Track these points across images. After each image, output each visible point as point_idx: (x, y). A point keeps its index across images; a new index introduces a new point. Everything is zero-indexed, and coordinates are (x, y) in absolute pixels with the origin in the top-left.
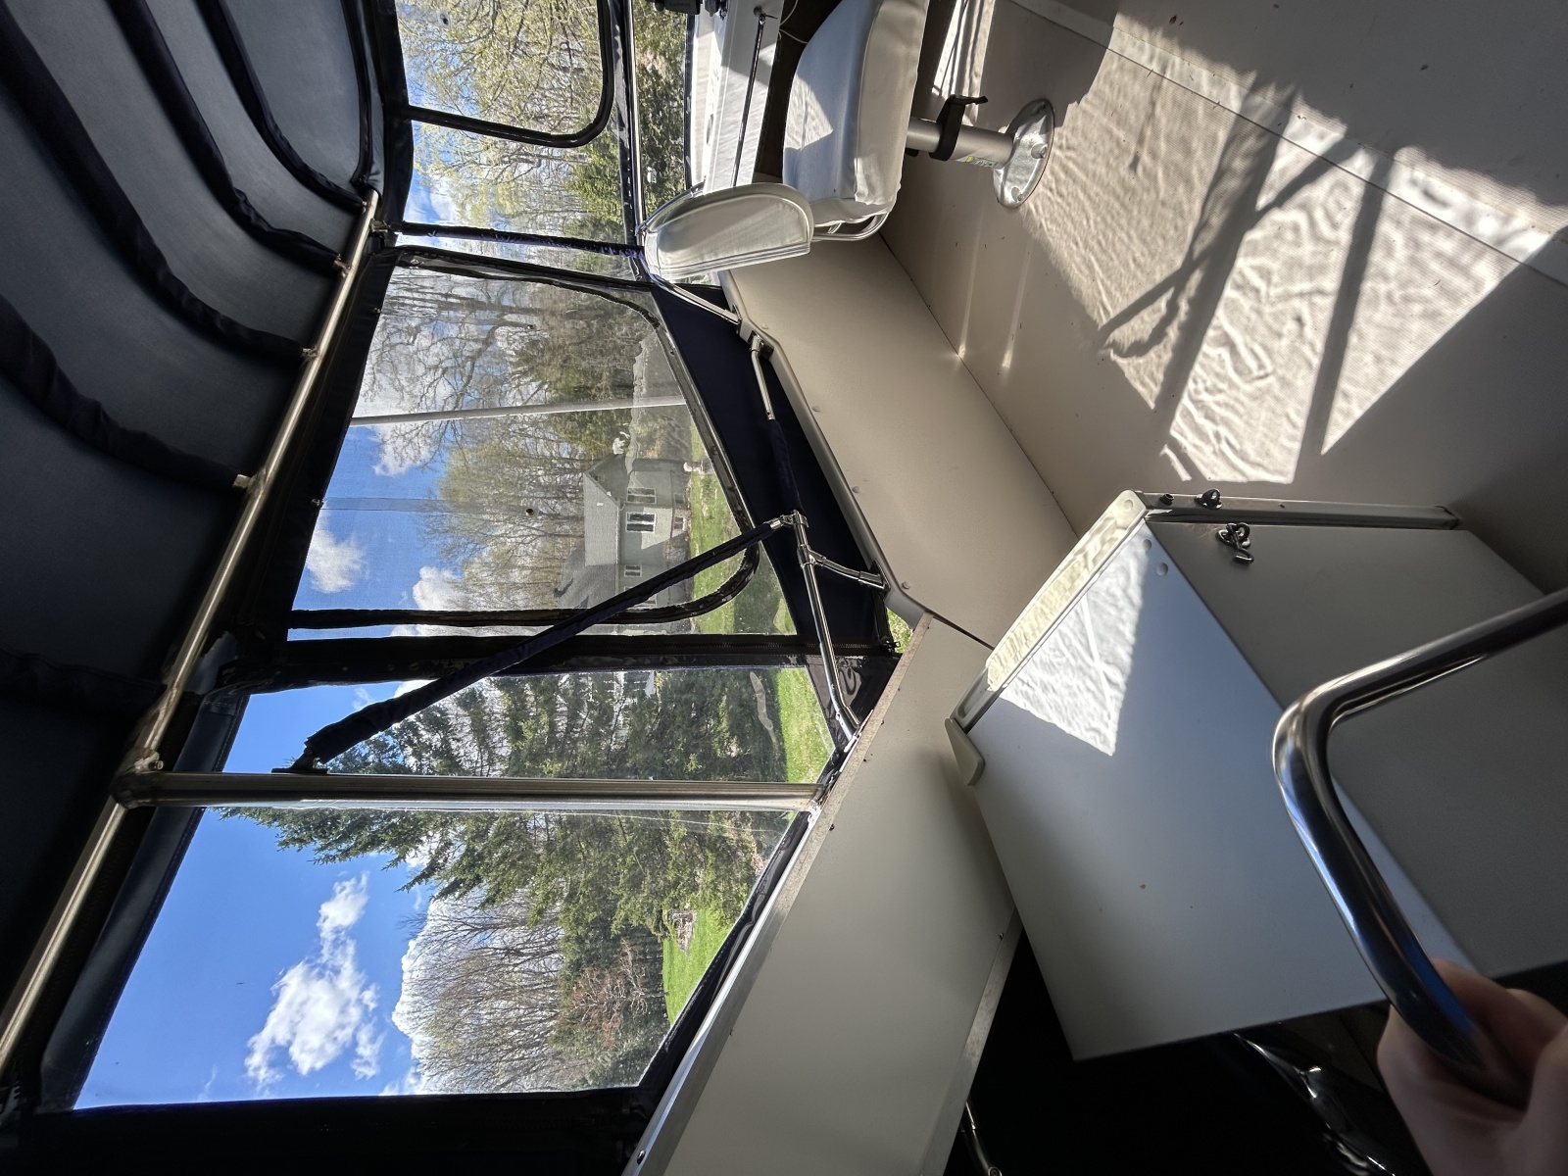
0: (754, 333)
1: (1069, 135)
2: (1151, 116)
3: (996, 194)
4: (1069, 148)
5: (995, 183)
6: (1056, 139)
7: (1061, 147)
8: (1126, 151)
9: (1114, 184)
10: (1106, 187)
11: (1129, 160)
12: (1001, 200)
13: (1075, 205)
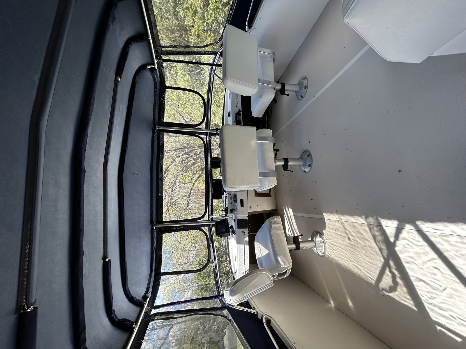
0: (262, 316)
1: (328, 237)
2: (345, 229)
3: (317, 254)
4: (329, 239)
5: (315, 251)
6: (324, 238)
7: (327, 239)
8: (344, 237)
9: (347, 244)
10: (346, 245)
11: (347, 239)
12: (319, 255)
13: (340, 252)
